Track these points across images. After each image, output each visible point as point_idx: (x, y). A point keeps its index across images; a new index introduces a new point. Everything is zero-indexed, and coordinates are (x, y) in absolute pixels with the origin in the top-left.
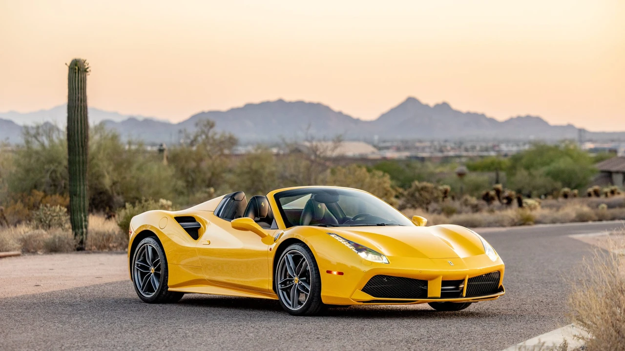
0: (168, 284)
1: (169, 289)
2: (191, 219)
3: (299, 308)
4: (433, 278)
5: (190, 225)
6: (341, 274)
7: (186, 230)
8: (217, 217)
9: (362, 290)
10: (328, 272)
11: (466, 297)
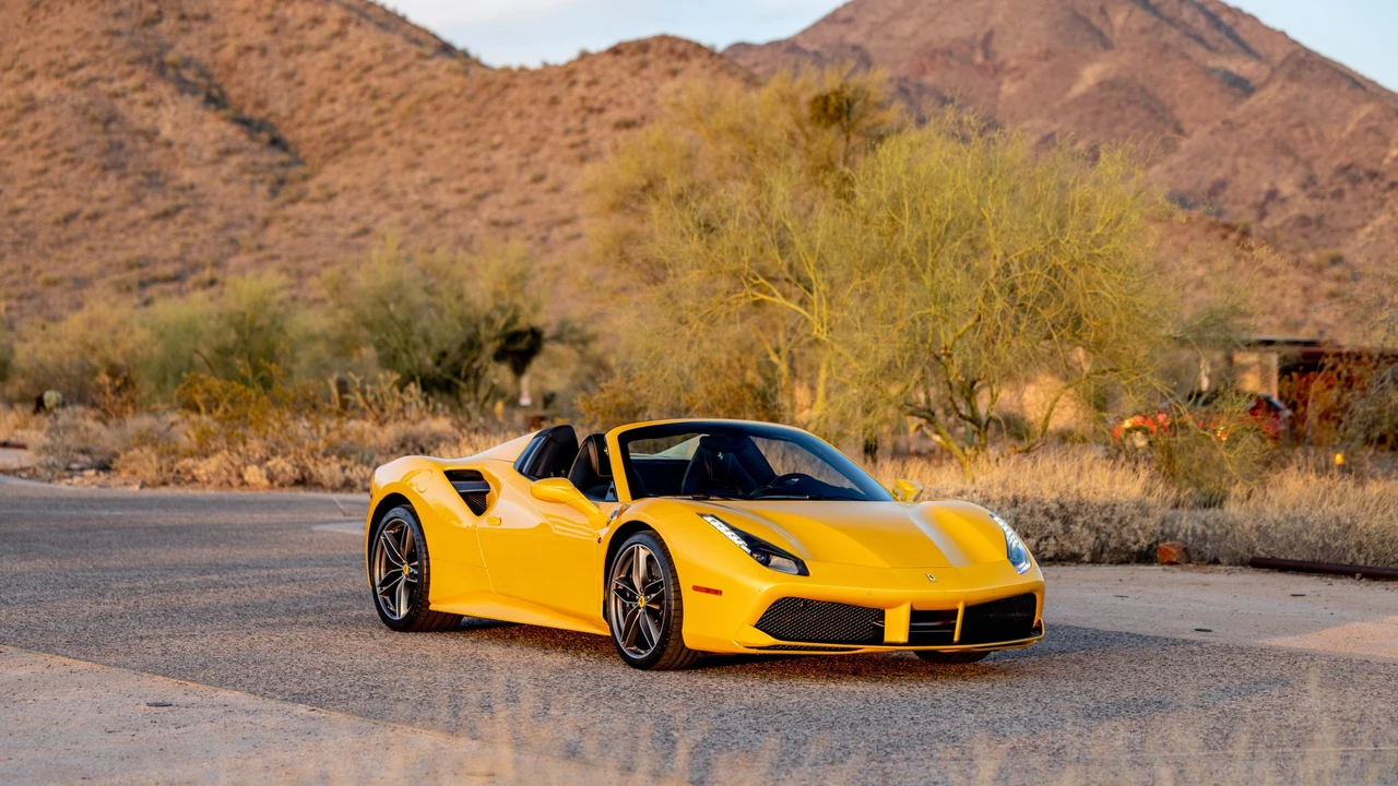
0: (430, 598)
1: (432, 607)
2: (475, 476)
3: (644, 654)
4: (895, 604)
5: (471, 486)
6: (718, 592)
7: (464, 496)
8: (518, 474)
9: (756, 626)
10: (696, 588)
11: (957, 644)
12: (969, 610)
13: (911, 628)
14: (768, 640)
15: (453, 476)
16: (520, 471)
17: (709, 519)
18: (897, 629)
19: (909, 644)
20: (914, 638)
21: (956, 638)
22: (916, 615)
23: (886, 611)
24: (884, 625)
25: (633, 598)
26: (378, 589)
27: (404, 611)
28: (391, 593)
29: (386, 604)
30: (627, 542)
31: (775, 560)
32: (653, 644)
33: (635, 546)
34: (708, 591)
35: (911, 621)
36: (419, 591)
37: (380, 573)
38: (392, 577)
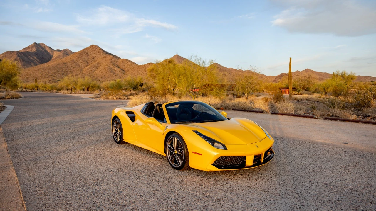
0: (124, 138)
1: (124, 140)
2: (132, 113)
3: (177, 166)
4: (249, 155)
5: (131, 115)
6: (201, 155)
7: (130, 117)
8: (141, 113)
10: (193, 152)
12: (265, 152)
15: (127, 113)
16: (142, 113)
18: (249, 162)
19: (253, 166)
20: (254, 164)
21: (262, 161)
22: (255, 157)
23: (247, 157)
24: (245, 160)
25: (173, 150)
26: (114, 134)
27: (119, 140)
28: (116, 135)
29: (115, 138)
30: (171, 136)
31: (216, 144)
32: (180, 164)
33: (174, 137)
34: (198, 154)
35: (254, 159)
36: (121, 136)
37: (114, 132)
38: (116, 132)
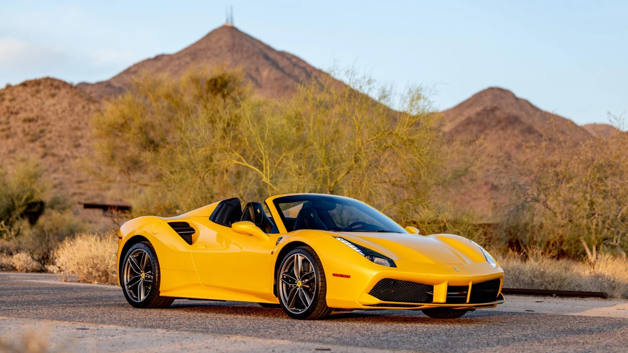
0: (160, 290)
1: (161, 295)
2: (185, 225)
3: (302, 311)
4: (439, 282)
5: (184, 230)
6: (348, 277)
7: (180, 235)
8: (212, 222)
9: (369, 294)
10: (335, 275)
11: (469, 303)
12: (473, 286)
13: (448, 295)
14: (376, 301)
15: (172, 225)
16: (214, 221)
17: (339, 239)
18: (440, 296)
19: (447, 303)
20: (449, 300)
21: (468, 301)
22: (450, 289)
23: (435, 287)
24: (433, 293)
25: (293, 282)
26: (126, 287)
27: (143, 297)
28: (135, 288)
29: (132, 294)
30: (291, 253)
31: (377, 259)
32: (307, 306)
33: (296, 255)
34: (342, 276)
35: (448, 292)
37: (127, 278)
38: (135, 280)
